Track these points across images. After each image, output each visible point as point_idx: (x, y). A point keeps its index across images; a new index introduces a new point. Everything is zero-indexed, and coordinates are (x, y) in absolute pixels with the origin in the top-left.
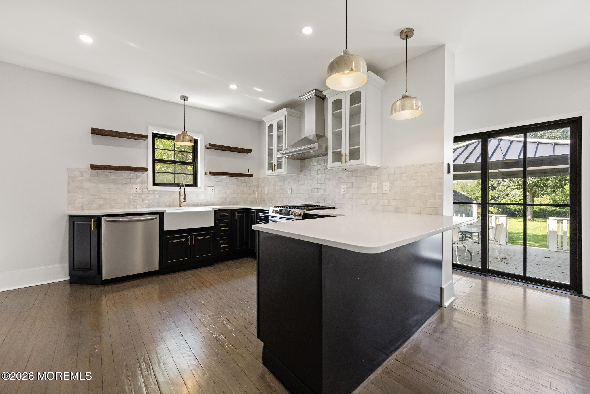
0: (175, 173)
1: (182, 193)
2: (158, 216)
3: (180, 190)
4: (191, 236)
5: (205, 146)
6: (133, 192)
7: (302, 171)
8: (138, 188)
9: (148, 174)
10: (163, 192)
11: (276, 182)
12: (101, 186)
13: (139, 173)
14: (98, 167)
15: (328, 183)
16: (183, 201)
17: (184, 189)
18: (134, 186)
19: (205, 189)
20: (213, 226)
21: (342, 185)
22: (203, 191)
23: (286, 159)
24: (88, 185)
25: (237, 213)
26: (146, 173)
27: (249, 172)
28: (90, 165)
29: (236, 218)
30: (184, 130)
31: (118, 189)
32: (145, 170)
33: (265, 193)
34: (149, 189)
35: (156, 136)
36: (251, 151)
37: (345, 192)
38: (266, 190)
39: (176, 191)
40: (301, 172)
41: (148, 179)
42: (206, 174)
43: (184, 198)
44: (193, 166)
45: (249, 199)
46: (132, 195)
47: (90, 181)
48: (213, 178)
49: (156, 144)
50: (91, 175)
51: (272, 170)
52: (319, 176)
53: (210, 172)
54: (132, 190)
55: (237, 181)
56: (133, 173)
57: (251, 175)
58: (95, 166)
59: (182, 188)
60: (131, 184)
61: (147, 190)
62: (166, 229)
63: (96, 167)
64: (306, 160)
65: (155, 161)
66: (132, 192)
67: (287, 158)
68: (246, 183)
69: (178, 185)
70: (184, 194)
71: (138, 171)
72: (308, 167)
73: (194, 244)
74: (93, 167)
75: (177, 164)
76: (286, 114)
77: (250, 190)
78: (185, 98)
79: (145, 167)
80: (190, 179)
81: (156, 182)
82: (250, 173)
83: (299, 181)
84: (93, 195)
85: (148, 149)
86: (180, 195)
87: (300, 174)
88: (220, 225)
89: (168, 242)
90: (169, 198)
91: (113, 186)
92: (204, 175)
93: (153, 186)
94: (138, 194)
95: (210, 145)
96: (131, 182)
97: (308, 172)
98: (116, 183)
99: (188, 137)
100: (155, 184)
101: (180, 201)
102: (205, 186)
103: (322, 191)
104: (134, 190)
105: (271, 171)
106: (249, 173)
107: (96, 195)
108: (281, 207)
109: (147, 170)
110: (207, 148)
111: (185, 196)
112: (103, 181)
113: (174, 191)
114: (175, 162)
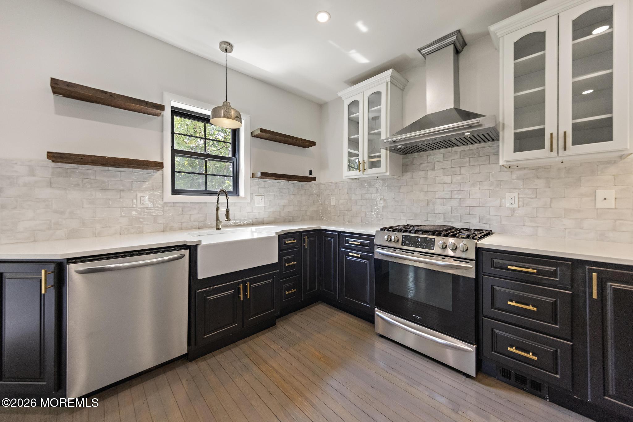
0: (206, 175)
1: (223, 208)
2: (186, 252)
3: (218, 201)
4: (244, 283)
5: (252, 132)
6: (137, 205)
7: (406, 172)
8: (147, 198)
9: (163, 175)
10: (189, 205)
11: (353, 189)
12: (75, 195)
13: (147, 172)
14: (67, 158)
15: (469, 189)
16: (226, 220)
17: (227, 200)
18: (139, 195)
19: (252, 199)
20: (277, 261)
21: (507, 194)
22: (249, 202)
23: (389, 152)
24: (45, 193)
25: (308, 238)
26: (160, 172)
27: (311, 174)
28: (48, 153)
29: (306, 245)
30: (226, 101)
31: (109, 200)
32: (159, 165)
33: (332, 204)
34: (165, 200)
35: (176, 112)
36: (313, 144)
37: (516, 205)
38: (333, 200)
39: (208, 203)
40: (404, 174)
41: (163, 182)
42: (253, 176)
43: (227, 216)
44: (233, 163)
45: (308, 213)
46: (136, 210)
47: (50, 184)
48: (263, 183)
49: (176, 126)
50: (53, 174)
51: (360, 170)
52: (448, 179)
53: (261, 173)
54: (135, 201)
55: (294, 186)
56: (136, 172)
57: (314, 179)
58: (59, 155)
59: (223, 199)
60: (132, 191)
61: (163, 201)
62: (201, 276)
63: (62, 158)
64: (416, 155)
65: (175, 152)
66: (134, 206)
67: (391, 151)
68: (304, 190)
69: (211, 193)
70: (227, 208)
71: (145, 168)
72: (420, 164)
73: (248, 297)
74: (54, 157)
75: (209, 160)
76: (389, 80)
77: (309, 199)
78: (227, 47)
79: (158, 160)
80: (228, 184)
81: (176, 188)
82: (313, 176)
83: (400, 187)
84: (56, 212)
85: (164, 132)
86: (218, 209)
87: (402, 176)
88: (284, 257)
89: (205, 299)
90: (199, 213)
91: (99, 195)
92: (251, 178)
93: (172, 194)
94: (146, 208)
95: (262, 130)
96: (134, 187)
97: (422, 173)
98: (104, 189)
99: (233, 112)
100: (175, 192)
101: (218, 219)
102: (252, 194)
103: (454, 203)
104: (139, 202)
105: (358, 171)
106: (311, 176)
107: (62, 213)
108: (406, 231)
109: (163, 167)
110: (255, 136)
111: (228, 211)
112: (78, 185)
113: (206, 203)
114: (207, 156)
